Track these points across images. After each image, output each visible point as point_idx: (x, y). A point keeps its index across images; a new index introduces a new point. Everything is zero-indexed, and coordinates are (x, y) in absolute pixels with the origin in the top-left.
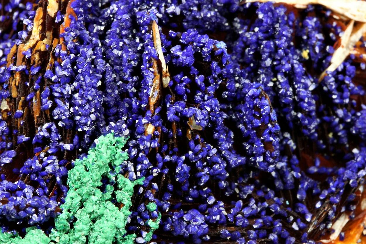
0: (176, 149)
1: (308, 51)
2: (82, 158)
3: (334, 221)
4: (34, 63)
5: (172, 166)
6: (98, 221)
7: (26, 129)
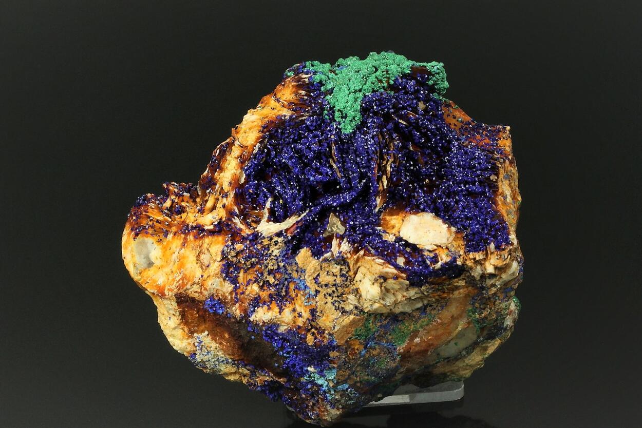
1: (280, 203)
2: (358, 124)
4: (386, 155)
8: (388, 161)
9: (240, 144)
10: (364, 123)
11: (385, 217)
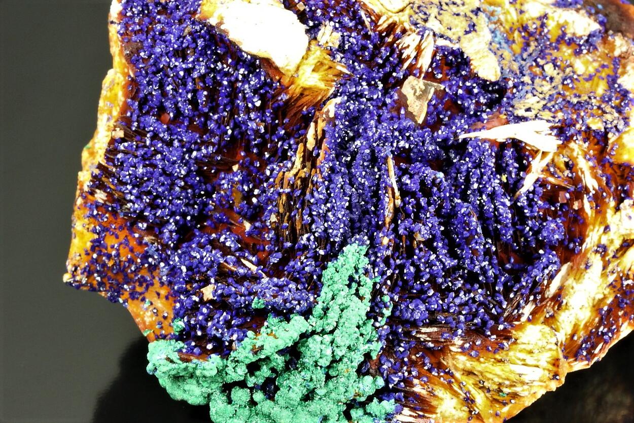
0: (405, 255)
1: (506, 176)
2: (333, 262)
3: (523, 308)
4: (297, 187)
5: (401, 267)
6: (345, 311)
7: (290, 237)
8: (295, 175)
9: (556, 333)
11: (326, 88)
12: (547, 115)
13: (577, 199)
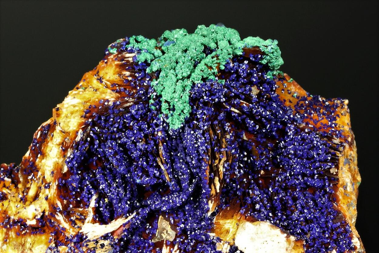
1: (106, 202)
2: (186, 117)
4: (218, 153)
7: (215, 126)
8: (220, 160)
9: (61, 130)
10: (193, 115)
11: (218, 221)
12: (91, 245)
13: (65, 205)
